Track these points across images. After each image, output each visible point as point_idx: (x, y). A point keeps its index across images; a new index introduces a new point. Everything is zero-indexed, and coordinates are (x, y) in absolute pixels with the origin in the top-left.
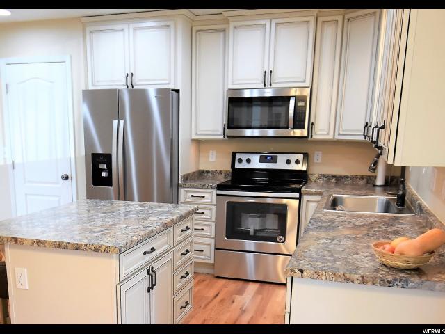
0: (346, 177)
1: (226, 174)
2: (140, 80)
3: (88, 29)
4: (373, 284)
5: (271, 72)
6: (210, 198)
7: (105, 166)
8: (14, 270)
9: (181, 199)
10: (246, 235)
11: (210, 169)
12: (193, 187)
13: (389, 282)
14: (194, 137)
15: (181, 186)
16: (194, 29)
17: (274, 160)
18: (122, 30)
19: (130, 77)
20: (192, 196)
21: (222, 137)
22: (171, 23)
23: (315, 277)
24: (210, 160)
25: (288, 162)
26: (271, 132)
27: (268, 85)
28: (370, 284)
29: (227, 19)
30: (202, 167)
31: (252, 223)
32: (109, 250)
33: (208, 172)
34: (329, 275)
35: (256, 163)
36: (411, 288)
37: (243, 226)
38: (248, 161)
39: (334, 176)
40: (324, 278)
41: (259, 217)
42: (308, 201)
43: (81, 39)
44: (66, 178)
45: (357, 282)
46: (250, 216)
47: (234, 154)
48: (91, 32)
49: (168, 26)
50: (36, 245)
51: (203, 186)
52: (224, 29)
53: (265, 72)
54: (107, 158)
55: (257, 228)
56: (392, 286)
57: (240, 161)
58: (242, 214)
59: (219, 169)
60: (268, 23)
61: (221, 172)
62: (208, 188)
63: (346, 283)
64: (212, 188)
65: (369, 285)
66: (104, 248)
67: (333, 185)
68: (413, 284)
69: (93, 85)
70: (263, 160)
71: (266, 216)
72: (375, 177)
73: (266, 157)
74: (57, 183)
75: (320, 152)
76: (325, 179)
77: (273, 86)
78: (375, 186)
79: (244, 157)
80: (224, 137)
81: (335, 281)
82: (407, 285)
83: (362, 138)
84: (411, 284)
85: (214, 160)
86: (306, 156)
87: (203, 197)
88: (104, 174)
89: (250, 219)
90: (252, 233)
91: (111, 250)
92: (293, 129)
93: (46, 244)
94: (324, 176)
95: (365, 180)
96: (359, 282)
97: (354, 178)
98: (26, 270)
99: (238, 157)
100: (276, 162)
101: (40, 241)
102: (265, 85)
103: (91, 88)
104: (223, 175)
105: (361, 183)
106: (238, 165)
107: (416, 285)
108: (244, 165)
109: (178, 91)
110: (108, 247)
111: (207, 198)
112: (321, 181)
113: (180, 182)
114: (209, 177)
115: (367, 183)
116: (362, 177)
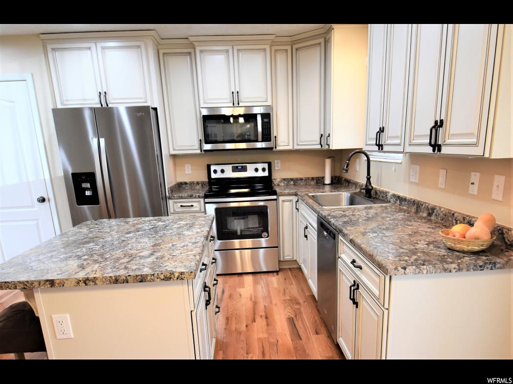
0: (301, 179)
1: (203, 184)
2: (114, 99)
3: (49, 47)
4: (468, 270)
5: (238, 92)
6: (198, 206)
7: (88, 185)
8: (51, 317)
9: (171, 210)
10: (233, 235)
11: (187, 181)
12: (181, 198)
13: (481, 266)
14: (173, 152)
15: (170, 198)
16: (161, 52)
17: (244, 169)
18: (89, 48)
19: (103, 95)
20: (181, 206)
21: (199, 151)
22: (141, 44)
23: (417, 272)
24: (187, 172)
25: (257, 170)
26: (243, 146)
27: (236, 104)
28: (465, 270)
29: (192, 43)
30: (181, 179)
31: (237, 225)
32: (183, 276)
33: (186, 183)
34: (430, 268)
35: (229, 173)
36: (499, 268)
37: (229, 227)
38: (223, 171)
39: (292, 179)
40: (425, 272)
41: (243, 219)
42: (283, 201)
43: (43, 56)
44: (43, 200)
45: (454, 271)
46: (235, 219)
47: (209, 167)
48: (53, 49)
49: (139, 47)
50: (84, 284)
51: (191, 197)
52: (190, 53)
53: (233, 93)
54: (90, 177)
55: (243, 228)
56: (483, 270)
57: (215, 172)
58: (227, 217)
59: (195, 180)
60: (230, 48)
61: (198, 183)
62: (195, 198)
63: (444, 274)
64: (199, 197)
65: (464, 272)
66: (176, 275)
67: (292, 186)
68: (500, 265)
69: (62, 104)
70: (235, 169)
71: (248, 218)
72: (323, 178)
73: (237, 167)
74: (32, 207)
75: (279, 161)
76: (285, 182)
77: (241, 104)
78: (324, 184)
79: (218, 168)
80: (201, 151)
81: (435, 272)
82: (495, 267)
83: (319, 147)
84: (498, 266)
85: (190, 172)
86: (270, 164)
87: (192, 206)
88: (88, 193)
89: (236, 221)
90: (239, 233)
91: (186, 275)
92: (262, 142)
93: (97, 282)
94: (285, 179)
95: (315, 181)
96: (456, 270)
97: (307, 179)
98: (68, 315)
99: (213, 168)
100: (246, 171)
101: (88, 279)
102: (234, 104)
103: (59, 106)
104: (200, 185)
105: (312, 183)
106: (213, 176)
107: (502, 266)
108: (219, 175)
109: (155, 109)
110: (182, 273)
111: (196, 207)
112: (282, 184)
113: (167, 194)
114: (187, 187)
115: (317, 183)
116: (313, 179)
